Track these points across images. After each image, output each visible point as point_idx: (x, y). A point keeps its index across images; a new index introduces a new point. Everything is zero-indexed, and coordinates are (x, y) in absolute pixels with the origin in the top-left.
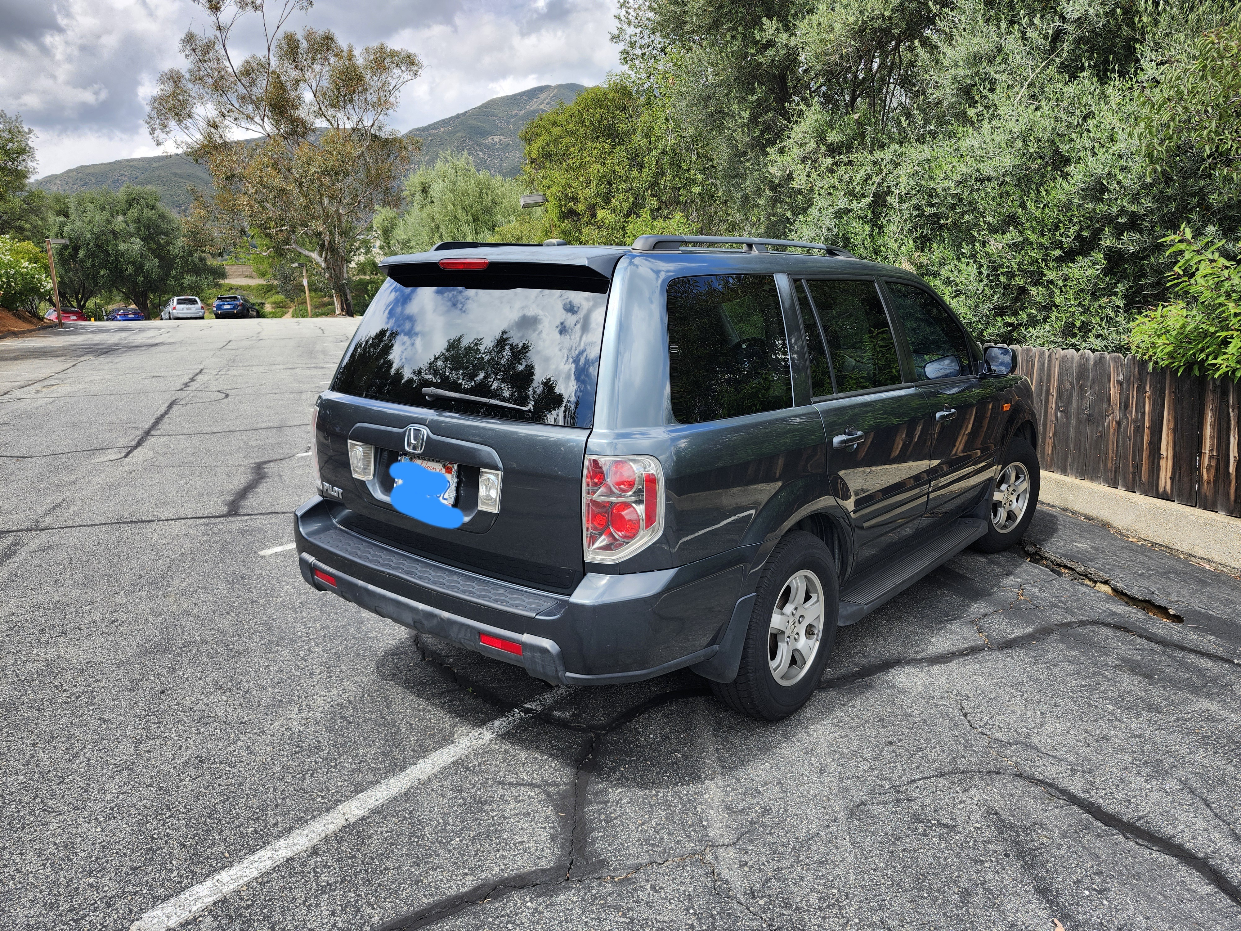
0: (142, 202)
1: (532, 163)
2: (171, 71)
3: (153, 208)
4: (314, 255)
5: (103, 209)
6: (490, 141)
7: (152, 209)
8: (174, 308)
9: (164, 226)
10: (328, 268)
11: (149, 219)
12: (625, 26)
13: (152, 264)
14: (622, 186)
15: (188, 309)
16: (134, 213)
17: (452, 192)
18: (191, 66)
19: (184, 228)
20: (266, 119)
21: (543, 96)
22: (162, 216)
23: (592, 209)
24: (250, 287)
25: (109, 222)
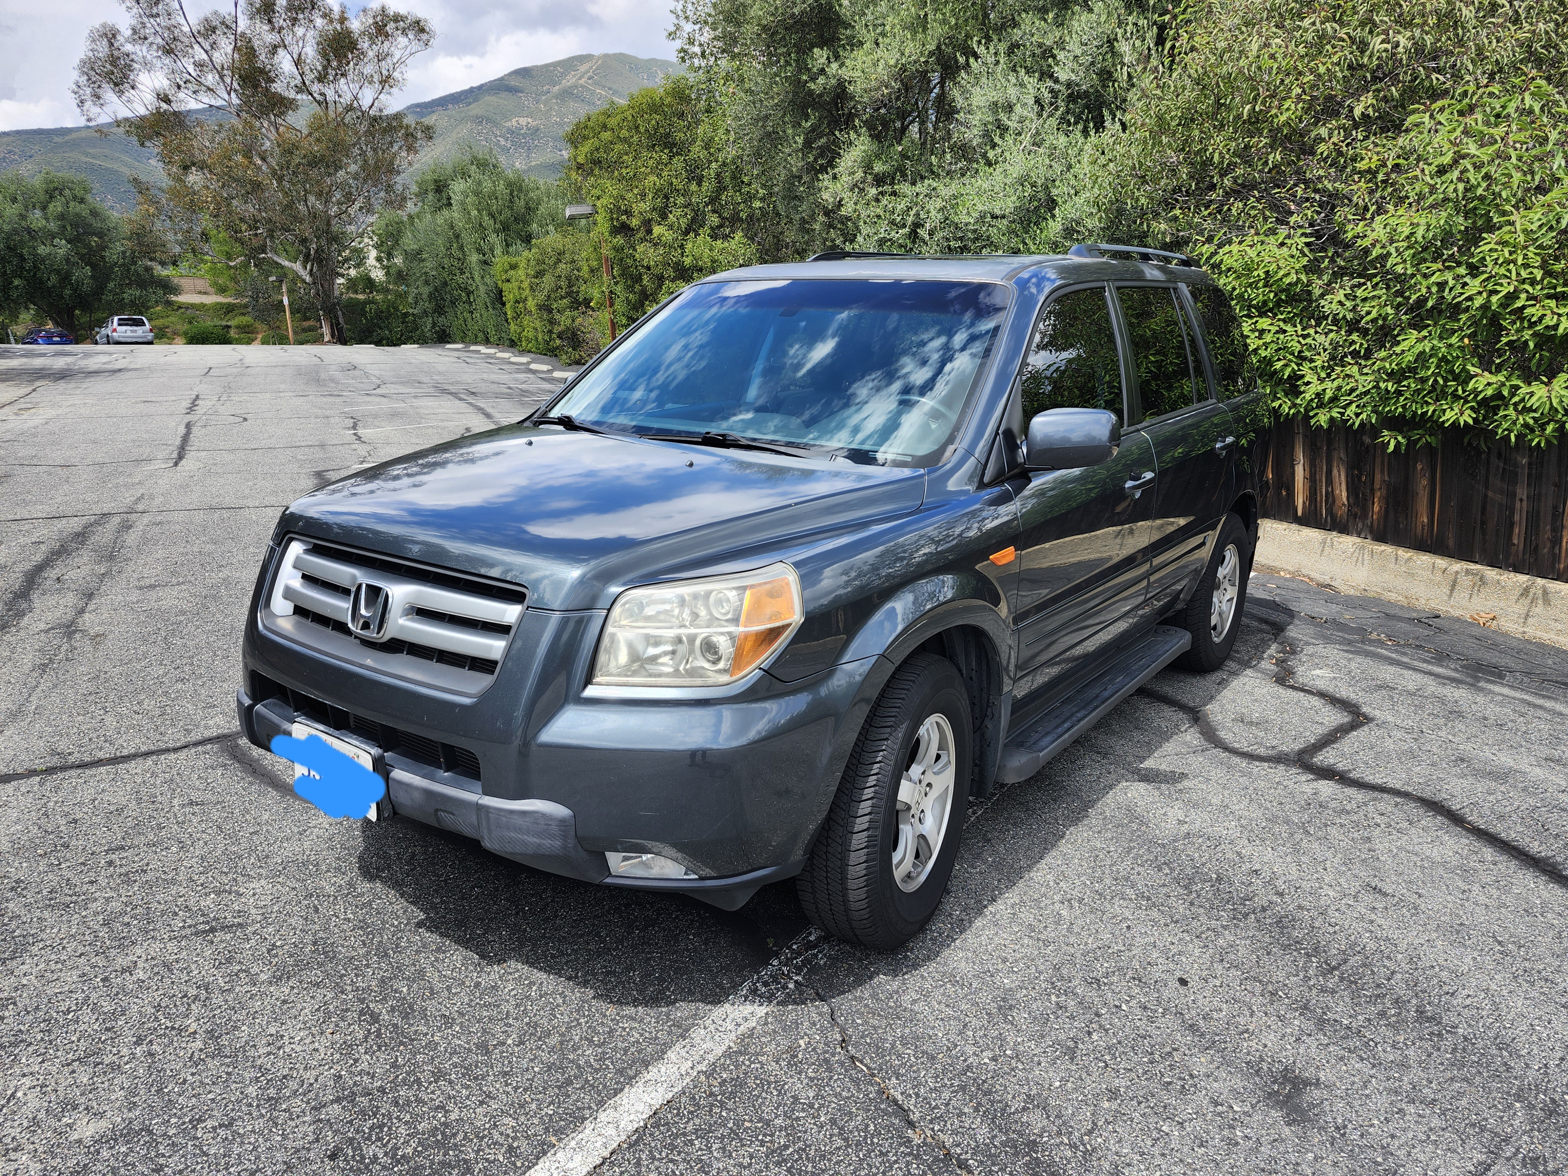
0: (67, 192)
1: (579, 168)
2: (104, 26)
3: (82, 201)
4: (297, 267)
5: (14, 200)
6: (514, 123)
7: (80, 203)
8: (115, 330)
9: (97, 224)
10: (314, 283)
11: (77, 215)
12: (683, 23)
13: (83, 274)
14: (681, 200)
15: (132, 331)
16: (56, 207)
17: (477, 194)
18: (134, 22)
19: (126, 229)
20: (232, 93)
21: (583, 68)
22: (94, 213)
23: (647, 225)
24: (205, 305)
25: (23, 217)
